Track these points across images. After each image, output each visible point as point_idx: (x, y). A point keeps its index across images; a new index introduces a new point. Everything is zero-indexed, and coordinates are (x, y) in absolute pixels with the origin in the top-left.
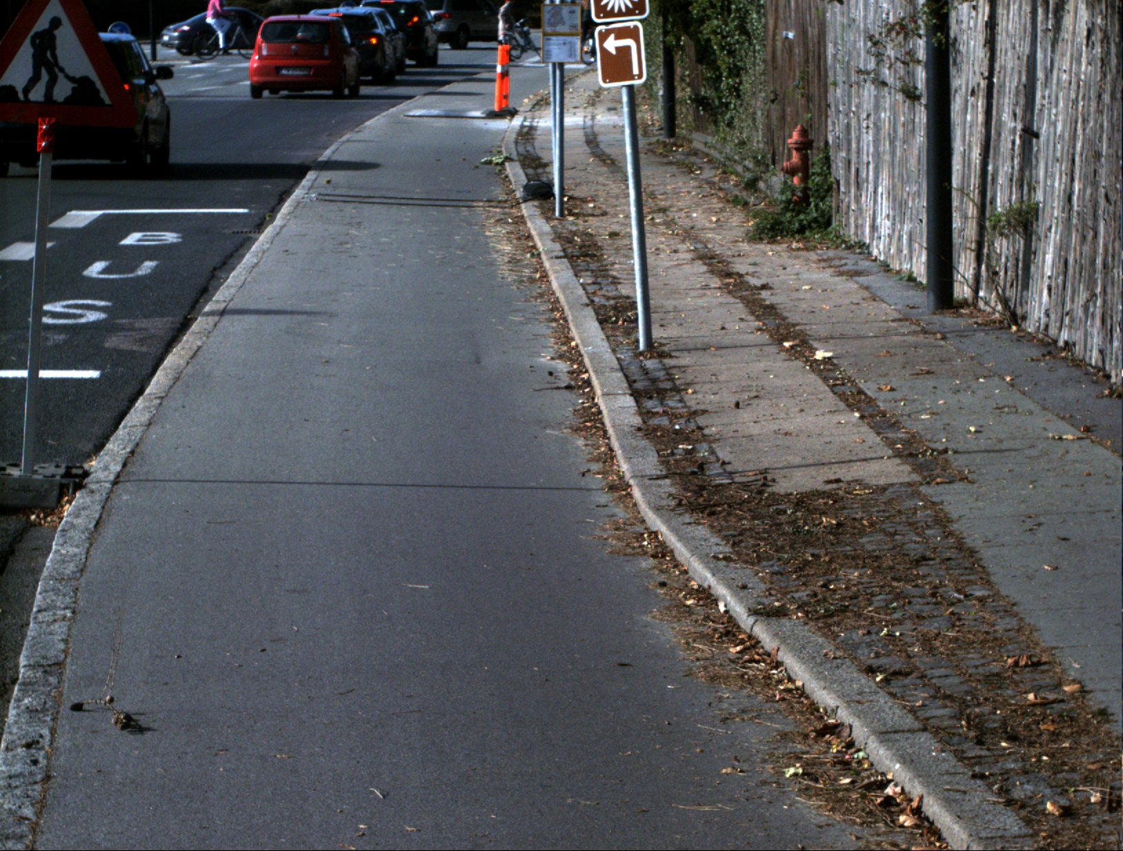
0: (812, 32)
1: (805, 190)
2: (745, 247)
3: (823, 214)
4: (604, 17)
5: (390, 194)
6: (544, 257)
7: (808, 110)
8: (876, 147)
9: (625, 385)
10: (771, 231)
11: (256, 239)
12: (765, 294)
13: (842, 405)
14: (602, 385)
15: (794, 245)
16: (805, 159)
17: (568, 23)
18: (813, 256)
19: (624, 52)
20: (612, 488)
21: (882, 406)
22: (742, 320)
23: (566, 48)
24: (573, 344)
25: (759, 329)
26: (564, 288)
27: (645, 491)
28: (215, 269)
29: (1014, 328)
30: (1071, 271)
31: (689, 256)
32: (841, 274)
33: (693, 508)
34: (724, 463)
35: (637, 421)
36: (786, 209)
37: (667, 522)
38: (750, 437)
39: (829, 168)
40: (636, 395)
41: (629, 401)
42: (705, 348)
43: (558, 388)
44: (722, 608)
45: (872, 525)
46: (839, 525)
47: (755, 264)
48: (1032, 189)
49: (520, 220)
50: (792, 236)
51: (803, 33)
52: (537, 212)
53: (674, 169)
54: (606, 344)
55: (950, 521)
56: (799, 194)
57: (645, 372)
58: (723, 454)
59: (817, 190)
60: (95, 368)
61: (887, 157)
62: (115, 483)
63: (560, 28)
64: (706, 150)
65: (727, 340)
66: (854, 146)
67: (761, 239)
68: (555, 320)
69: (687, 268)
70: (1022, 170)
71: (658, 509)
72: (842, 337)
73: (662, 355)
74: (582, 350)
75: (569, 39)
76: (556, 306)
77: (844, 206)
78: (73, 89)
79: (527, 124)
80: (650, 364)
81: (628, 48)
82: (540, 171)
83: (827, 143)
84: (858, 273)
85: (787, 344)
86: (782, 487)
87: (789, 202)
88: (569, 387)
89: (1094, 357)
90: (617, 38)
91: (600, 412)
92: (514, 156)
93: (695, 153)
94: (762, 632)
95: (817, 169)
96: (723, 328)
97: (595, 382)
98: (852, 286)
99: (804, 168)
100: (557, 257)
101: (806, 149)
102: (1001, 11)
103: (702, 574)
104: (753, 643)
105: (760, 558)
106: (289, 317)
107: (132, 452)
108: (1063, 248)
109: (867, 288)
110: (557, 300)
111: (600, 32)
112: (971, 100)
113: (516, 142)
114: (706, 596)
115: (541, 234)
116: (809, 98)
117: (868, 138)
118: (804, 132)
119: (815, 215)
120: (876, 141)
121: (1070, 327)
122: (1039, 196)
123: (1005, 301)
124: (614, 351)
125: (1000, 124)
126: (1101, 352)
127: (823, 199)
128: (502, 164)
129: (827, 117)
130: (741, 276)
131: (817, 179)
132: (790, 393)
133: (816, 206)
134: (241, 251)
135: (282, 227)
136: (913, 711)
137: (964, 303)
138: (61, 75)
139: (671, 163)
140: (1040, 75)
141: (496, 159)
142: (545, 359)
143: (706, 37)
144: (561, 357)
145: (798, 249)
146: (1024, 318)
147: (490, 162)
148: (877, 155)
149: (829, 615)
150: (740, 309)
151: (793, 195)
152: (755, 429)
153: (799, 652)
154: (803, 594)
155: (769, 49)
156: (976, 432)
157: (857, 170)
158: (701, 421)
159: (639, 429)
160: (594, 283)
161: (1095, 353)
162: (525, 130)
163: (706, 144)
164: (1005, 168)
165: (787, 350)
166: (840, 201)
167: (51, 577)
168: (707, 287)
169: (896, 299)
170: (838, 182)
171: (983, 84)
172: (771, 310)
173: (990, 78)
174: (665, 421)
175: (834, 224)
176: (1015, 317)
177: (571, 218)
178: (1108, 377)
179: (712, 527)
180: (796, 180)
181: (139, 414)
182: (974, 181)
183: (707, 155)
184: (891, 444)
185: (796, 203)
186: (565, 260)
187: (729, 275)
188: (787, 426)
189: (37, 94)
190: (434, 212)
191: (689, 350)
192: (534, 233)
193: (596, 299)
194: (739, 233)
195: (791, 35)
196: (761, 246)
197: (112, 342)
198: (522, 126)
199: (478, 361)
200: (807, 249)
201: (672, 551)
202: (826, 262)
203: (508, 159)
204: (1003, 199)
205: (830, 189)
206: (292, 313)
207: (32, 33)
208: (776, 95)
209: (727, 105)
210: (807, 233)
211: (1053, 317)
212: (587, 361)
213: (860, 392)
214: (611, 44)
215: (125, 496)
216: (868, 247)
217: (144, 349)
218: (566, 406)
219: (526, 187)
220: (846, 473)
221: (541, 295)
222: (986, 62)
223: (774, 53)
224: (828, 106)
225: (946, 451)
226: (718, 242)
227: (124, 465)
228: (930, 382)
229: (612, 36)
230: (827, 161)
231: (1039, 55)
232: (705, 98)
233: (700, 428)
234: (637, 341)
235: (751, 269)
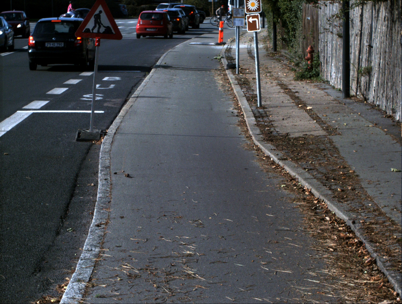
0: (315, 17)
1: (312, 65)
2: (293, 82)
3: (317, 72)
4: (249, 12)
5: (185, 67)
6: (232, 84)
7: (314, 41)
8: (332, 52)
9: (253, 115)
10: (301, 77)
11: (144, 79)
12: (296, 94)
13: (312, 119)
14: (246, 115)
15: (308, 81)
16: (312, 56)
17: (241, 14)
18: (313, 84)
19: (254, 22)
20: (247, 137)
21: (322, 119)
22: (288, 100)
23: (240, 22)
24: (239, 105)
25: (293, 102)
26: (237, 92)
27: (255, 137)
28: (133, 87)
29: (365, 102)
30: (379, 85)
31: (275, 84)
32: (320, 89)
33: (267, 140)
34: (277, 132)
35: (255, 123)
36: (306, 71)
37: (260, 143)
38: (286, 126)
39: (319, 59)
40: (256, 117)
41: (254, 118)
42: (277, 107)
43: (234, 116)
44: (272, 159)
45: (313, 143)
46: (304, 143)
47: (295, 86)
48: (371, 62)
49: (225, 75)
50: (308, 79)
51: (312, 18)
52: (231, 72)
53: (275, 61)
54: (249, 106)
55: (333, 142)
56: (310, 66)
57: (259, 112)
58: (277, 130)
59: (315, 65)
60: (102, 110)
61: (334, 55)
62: (115, 134)
63: (238, 16)
64: (285, 55)
65: (283, 105)
66: (326, 52)
67: (298, 80)
68: (235, 100)
69: (275, 87)
70: (368, 57)
71: (258, 141)
72: (316, 104)
73: (264, 108)
74: (242, 107)
75: (241, 19)
76: (235, 96)
77: (323, 70)
78: (105, 30)
79: (229, 47)
80: (260, 110)
81: (255, 21)
82: (232, 61)
83: (318, 51)
84: (325, 89)
85: (300, 106)
86: (292, 136)
87: (307, 69)
88: (237, 116)
89: (384, 108)
90: (252, 18)
91: (245, 121)
92: (224, 56)
93: (282, 56)
94: (281, 163)
95: (315, 59)
96: (283, 102)
97: (245, 114)
98: (322, 92)
99: (312, 58)
100: (236, 84)
101: (312, 53)
102: (364, 11)
103: (268, 153)
104: (279, 165)
105: (283, 150)
106: (157, 98)
107: (118, 128)
108: (378, 79)
109: (327, 93)
110: (235, 95)
111: (248, 16)
112: (356, 37)
113: (225, 53)
114: (268, 157)
115: (231, 78)
116: (314, 38)
117: (330, 49)
118: (312, 48)
119: (314, 73)
120: (332, 50)
121: (379, 101)
122: (373, 64)
123: (363, 95)
124: (251, 107)
125: (363, 44)
126: (386, 106)
127: (317, 68)
128: (220, 59)
129: (319, 43)
130: (290, 89)
131: (315, 62)
132: (298, 117)
133: (315, 70)
134: (140, 82)
135: (152, 76)
136: (313, 176)
137: (353, 96)
138: (102, 26)
139: (274, 59)
140: (374, 30)
141: (219, 58)
142: (231, 109)
143: (285, 19)
144: (235, 109)
145: (309, 83)
146: (368, 99)
147: (216, 58)
148: (332, 54)
149: (298, 159)
150: (288, 97)
151: (308, 67)
152: (287, 125)
153: (289, 166)
154: (292, 156)
155: (303, 23)
156: (346, 125)
157: (327, 59)
158: (273, 123)
159: (256, 125)
160: (246, 91)
161: (384, 107)
162: (228, 49)
163: (285, 53)
164: (364, 57)
165: (300, 107)
166: (322, 68)
167: (103, 151)
168: (280, 92)
169: (334, 95)
170: (321, 63)
171: (359, 32)
172: (298, 98)
173: (361, 31)
174: (263, 123)
175: (320, 75)
176: (366, 99)
177: (241, 74)
178: (386, 113)
179: (272, 144)
180: (309, 62)
181: (118, 120)
182: (357, 61)
183: (286, 57)
184: (322, 127)
185: (309, 69)
186: (238, 85)
187: (287, 89)
188: (296, 124)
189: (95, 31)
190: (199, 72)
191: (272, 107)
192: (229, 78)
193: (247, 95)
194: (292, 78)
195: (309, 18)
196: (298, 82)
197: (106, 104)
198: (227, 48)
199: (212, 109)
200: (311, 83)
201: (261, 149)
202: (316, 86)
203: (222, 57)
204: (364, 65)
205: (319, 65)
206: (158, 97)
207: (94, 15)
208: (305, 37)
209: (291, 40)
210: (312, 78)
211: (375, 98)
212: (243, 110)
213: (318, 116)
214: (251, 20)
215: (118, 137)
216: (329, 82)
217: (115, 106)
218: (236, 120)
219: (228, 65)
220: (308, 133)
221: (231, 94)
222: (360, 26)
223: (305, 24)
224: (319, 40)
225: (336, 129)
226: (285, 81)
227: (116, 130)
228: (338, 114)
229: (251, 18)
230: (318, 57)
231: (373, 24)
232: (285, 38)
233: (272, 124)
234: (257, 105)
235: (293, 88)
